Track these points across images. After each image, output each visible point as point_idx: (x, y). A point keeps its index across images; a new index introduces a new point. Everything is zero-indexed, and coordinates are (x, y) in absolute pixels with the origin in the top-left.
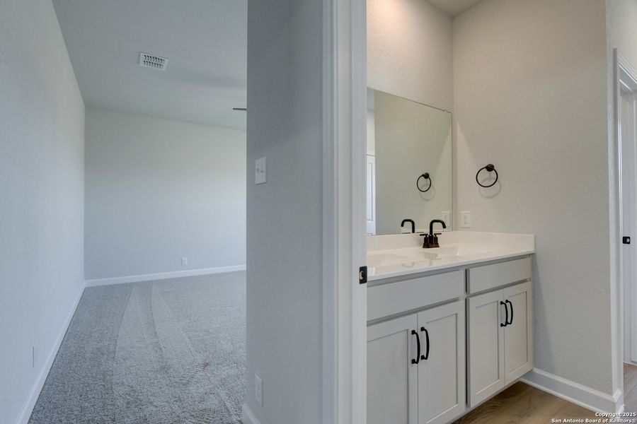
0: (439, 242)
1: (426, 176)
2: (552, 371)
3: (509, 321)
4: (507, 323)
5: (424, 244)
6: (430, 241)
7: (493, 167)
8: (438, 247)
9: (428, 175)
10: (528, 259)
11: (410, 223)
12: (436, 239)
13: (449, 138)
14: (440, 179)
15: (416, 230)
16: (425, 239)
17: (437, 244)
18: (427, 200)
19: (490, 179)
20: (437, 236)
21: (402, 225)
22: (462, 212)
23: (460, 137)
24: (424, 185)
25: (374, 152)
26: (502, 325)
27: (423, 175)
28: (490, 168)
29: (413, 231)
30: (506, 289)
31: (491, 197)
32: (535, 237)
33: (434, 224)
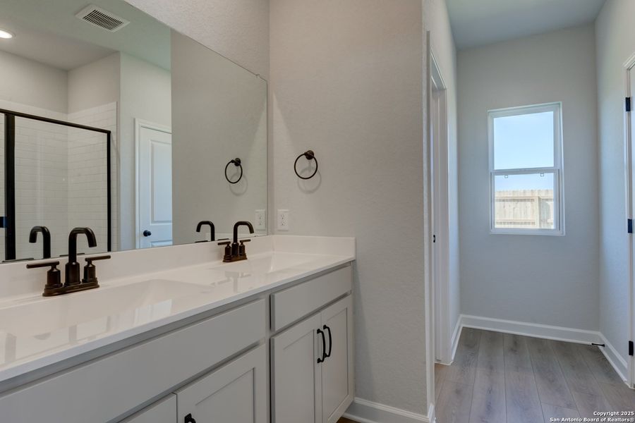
0: (246, 252)
1: (237, 163)
2: (373, 399)
3: (327, 353)
4: (325, 355)
5: (225, 256)
6: (234, 252)
7: (313, 154)
8: (246, 259)
9: (240, 161)
10: (349, 269)
11: (208, 227)
12: (242, 248)
13: (264, 114)
14: (253, 167)
15: (217, 236)
16: (227, 250)
17: (245, 255)
18: (238, 195)
19: (309, 168)
20: (244, 243)
21: (198, 230)
22: (279, 210)
23: (277, 113)
24: (234, 175)
25: (171, 128)
26: (319, 361)
27: (232, 161)
28: (310, 155)
29: (213, 239)
30: (323, 312)
31: (310, 192)
32: (356, 240)
33: (240, 227)
